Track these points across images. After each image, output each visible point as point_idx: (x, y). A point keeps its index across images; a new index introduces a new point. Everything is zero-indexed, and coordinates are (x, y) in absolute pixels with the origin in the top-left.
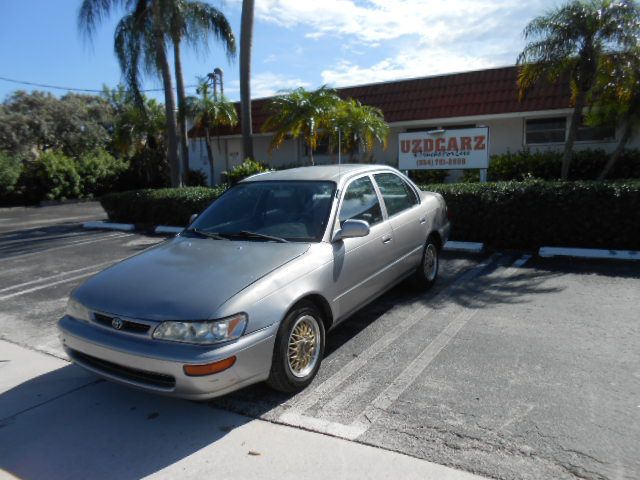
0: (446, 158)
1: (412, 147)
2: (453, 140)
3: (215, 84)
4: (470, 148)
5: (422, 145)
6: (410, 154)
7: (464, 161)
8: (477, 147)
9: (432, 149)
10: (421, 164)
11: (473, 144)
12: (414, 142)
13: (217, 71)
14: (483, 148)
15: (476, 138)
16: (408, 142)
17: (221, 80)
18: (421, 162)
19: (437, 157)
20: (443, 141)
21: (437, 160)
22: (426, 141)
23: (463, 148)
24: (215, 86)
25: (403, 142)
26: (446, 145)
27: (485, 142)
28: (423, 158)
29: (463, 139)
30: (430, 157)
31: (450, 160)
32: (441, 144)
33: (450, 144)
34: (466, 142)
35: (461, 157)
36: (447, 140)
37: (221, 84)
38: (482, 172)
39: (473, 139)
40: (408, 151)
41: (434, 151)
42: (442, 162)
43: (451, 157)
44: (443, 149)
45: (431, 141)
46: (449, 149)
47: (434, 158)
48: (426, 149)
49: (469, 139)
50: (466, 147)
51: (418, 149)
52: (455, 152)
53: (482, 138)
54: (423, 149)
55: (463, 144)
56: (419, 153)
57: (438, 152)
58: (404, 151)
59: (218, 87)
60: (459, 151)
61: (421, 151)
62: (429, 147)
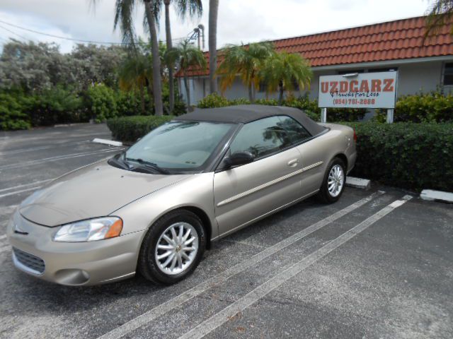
0: (359, 98)
1: (330, 88)
2: (365, 82)
4: (379, 90)
5: (338, 87)
6: (328, 94)
7: (373, 102)
8: (386, 90)
9: (346, 90)
10: (336, 103)
11: (383, 86)
12: (331, 84)
13: (201, 27)
14: (391, 90)
15: (385, 81)
16: (327, 83)
18: (337, 102)
19: (351, 98)
20: (357, 83)
21: (350, 100)
22: (342, 83)
23: (373, 90)
24: (199, 39)
25: (323, 84)
26: (359, 86)
27: (393, 84)
28: (338, 98)
29: (373, 82)
30: (344, 97)
31: (362, 100)
32: (355, 86)
33: (362, 86)
34: (376, 84)
35: (371, 98)
36: (360, 83)
37: (203, 36)
38: (389, 112)
39: (383, 82)
40: (326, 91)
41: (348, 92)
42: (354, 102)
43: (362, 97)
44: (356, 89)
45: (346, 83)
46: (361, 90)
47: (348, 98)
48: (341, 91)
49: (379, 82)
50: (376, 89)
51: (335, 90)
52: (366, 93)
53: (391, 81)
54: (339, 90)
55: (373, 86)
56: (335, 94)
57: (351, 93)
58: (323, 91)
59: (201, 38)
60: (370, 93)
61: (337, 92)
62: (344, 88)
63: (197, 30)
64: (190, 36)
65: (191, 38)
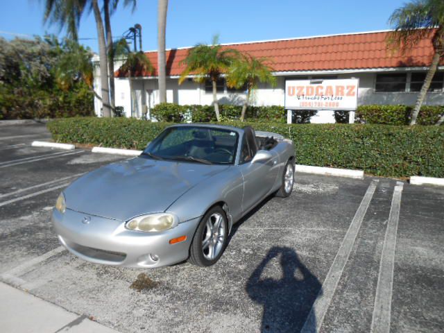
0: (324, 101)
1: (296, 91)
2: (329, 88)
3: (135, 36)
4: (342, 94)
5: (304, 91)
6: (295, 96)
7: (337, 104)
8: (349, 94)
9: (312, 94)
11: (346, 91)
12: (298, 88)
13: (138, 26)
14: (353, 94)
15: (348, 87)
16: (294, 88)
17: (140, 33)
18: (303, 104)
19: (316, 100)
20: (322, 88)
21: (316, 103)
22: (308, 88)
23: (337, 94)
24: (135, 39)
25: (289, 88)
26: (324, 91)
27: (355, 90)
28: (305, 101)
29: (337, 87)
30: (310, 100)
31: (327, 103)
32: (320, 91)
33: (327, 90)
34: (340, 89)
35: (336, 101)
36: (325, 88)
37: (140, 36)
38: (351, 113)
39: (346, 88)
40: (293, 94)
41: (314, 96)
42: (320, 104)
43: (327, 101)
44: (322, 93)
45: (312, 88)
46: (326, 94)
47: (314, 101)
48: (308, 94)
49: (343, 88)
50: (340, 93)
51: (301, 94)
52: (330, 97)
53: (353, 87)
54: (305, 94)
55: (337, 91)
56: (301, 97)
57: (317, 97)
58: (289, 94)
59: (138, 39)
60: (334, 97)
61: (303, 95)
62: (310, 92)
63: (132, 30)
64: (125, 35)
65: (127, 37)
